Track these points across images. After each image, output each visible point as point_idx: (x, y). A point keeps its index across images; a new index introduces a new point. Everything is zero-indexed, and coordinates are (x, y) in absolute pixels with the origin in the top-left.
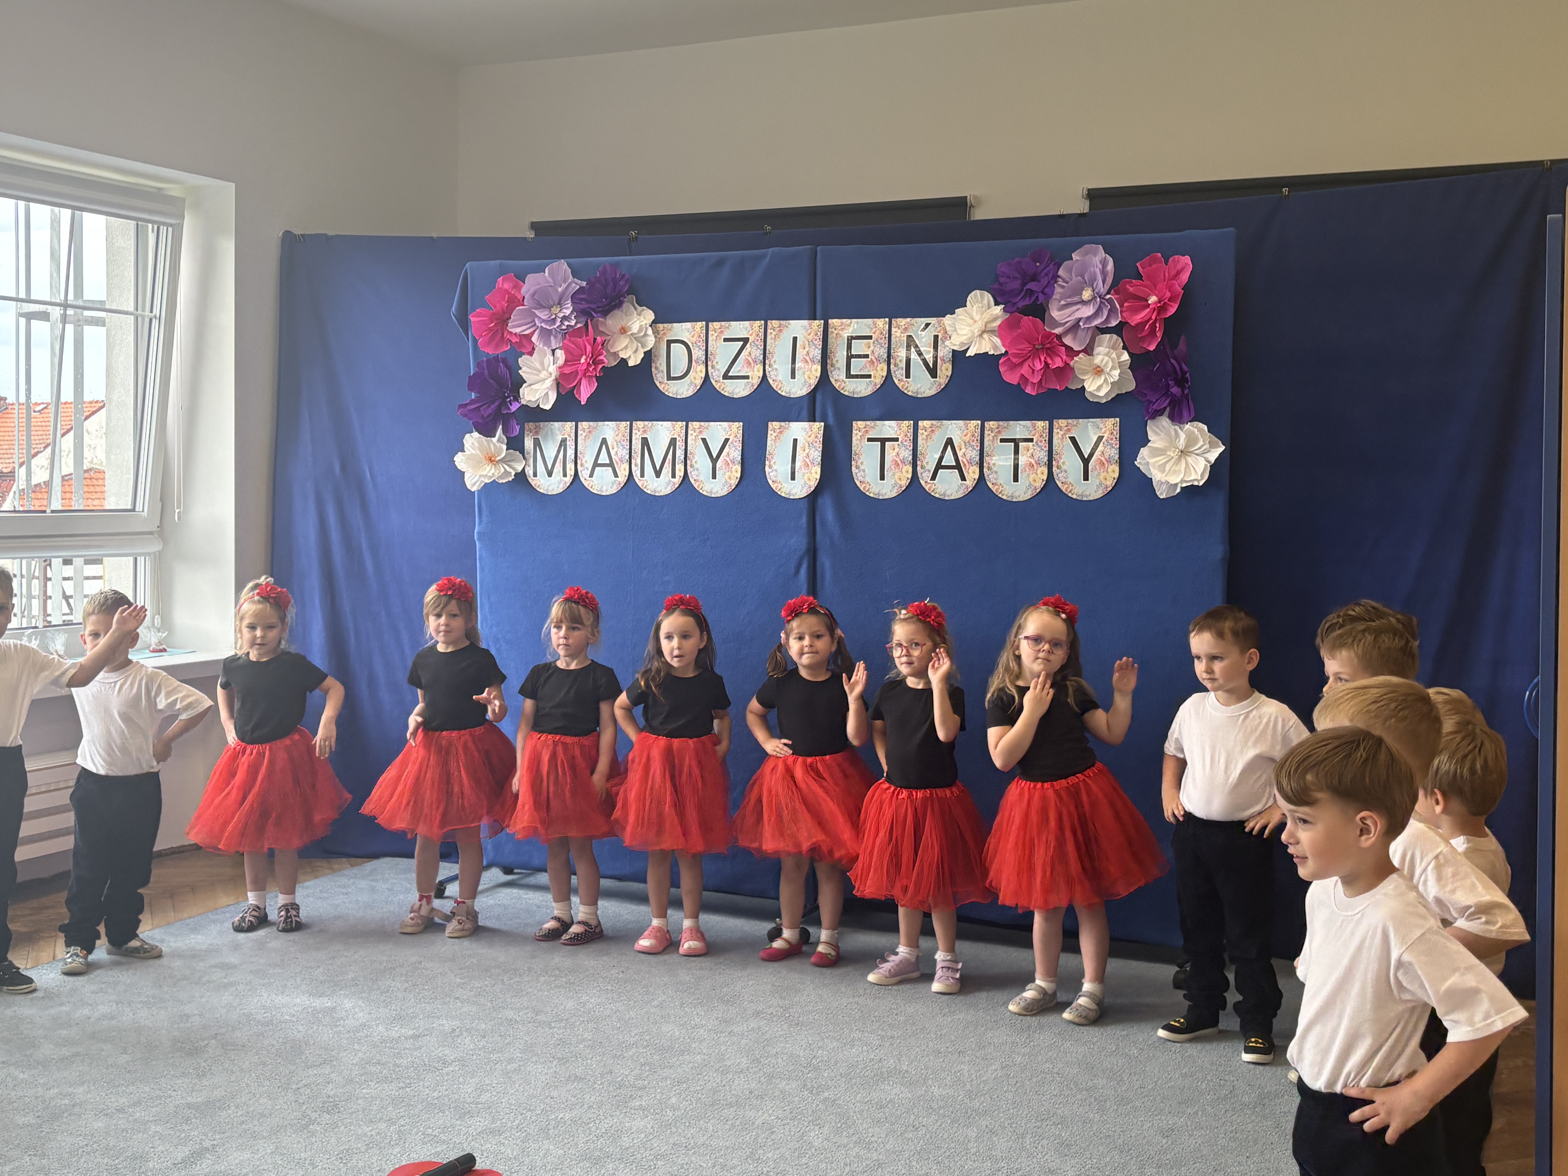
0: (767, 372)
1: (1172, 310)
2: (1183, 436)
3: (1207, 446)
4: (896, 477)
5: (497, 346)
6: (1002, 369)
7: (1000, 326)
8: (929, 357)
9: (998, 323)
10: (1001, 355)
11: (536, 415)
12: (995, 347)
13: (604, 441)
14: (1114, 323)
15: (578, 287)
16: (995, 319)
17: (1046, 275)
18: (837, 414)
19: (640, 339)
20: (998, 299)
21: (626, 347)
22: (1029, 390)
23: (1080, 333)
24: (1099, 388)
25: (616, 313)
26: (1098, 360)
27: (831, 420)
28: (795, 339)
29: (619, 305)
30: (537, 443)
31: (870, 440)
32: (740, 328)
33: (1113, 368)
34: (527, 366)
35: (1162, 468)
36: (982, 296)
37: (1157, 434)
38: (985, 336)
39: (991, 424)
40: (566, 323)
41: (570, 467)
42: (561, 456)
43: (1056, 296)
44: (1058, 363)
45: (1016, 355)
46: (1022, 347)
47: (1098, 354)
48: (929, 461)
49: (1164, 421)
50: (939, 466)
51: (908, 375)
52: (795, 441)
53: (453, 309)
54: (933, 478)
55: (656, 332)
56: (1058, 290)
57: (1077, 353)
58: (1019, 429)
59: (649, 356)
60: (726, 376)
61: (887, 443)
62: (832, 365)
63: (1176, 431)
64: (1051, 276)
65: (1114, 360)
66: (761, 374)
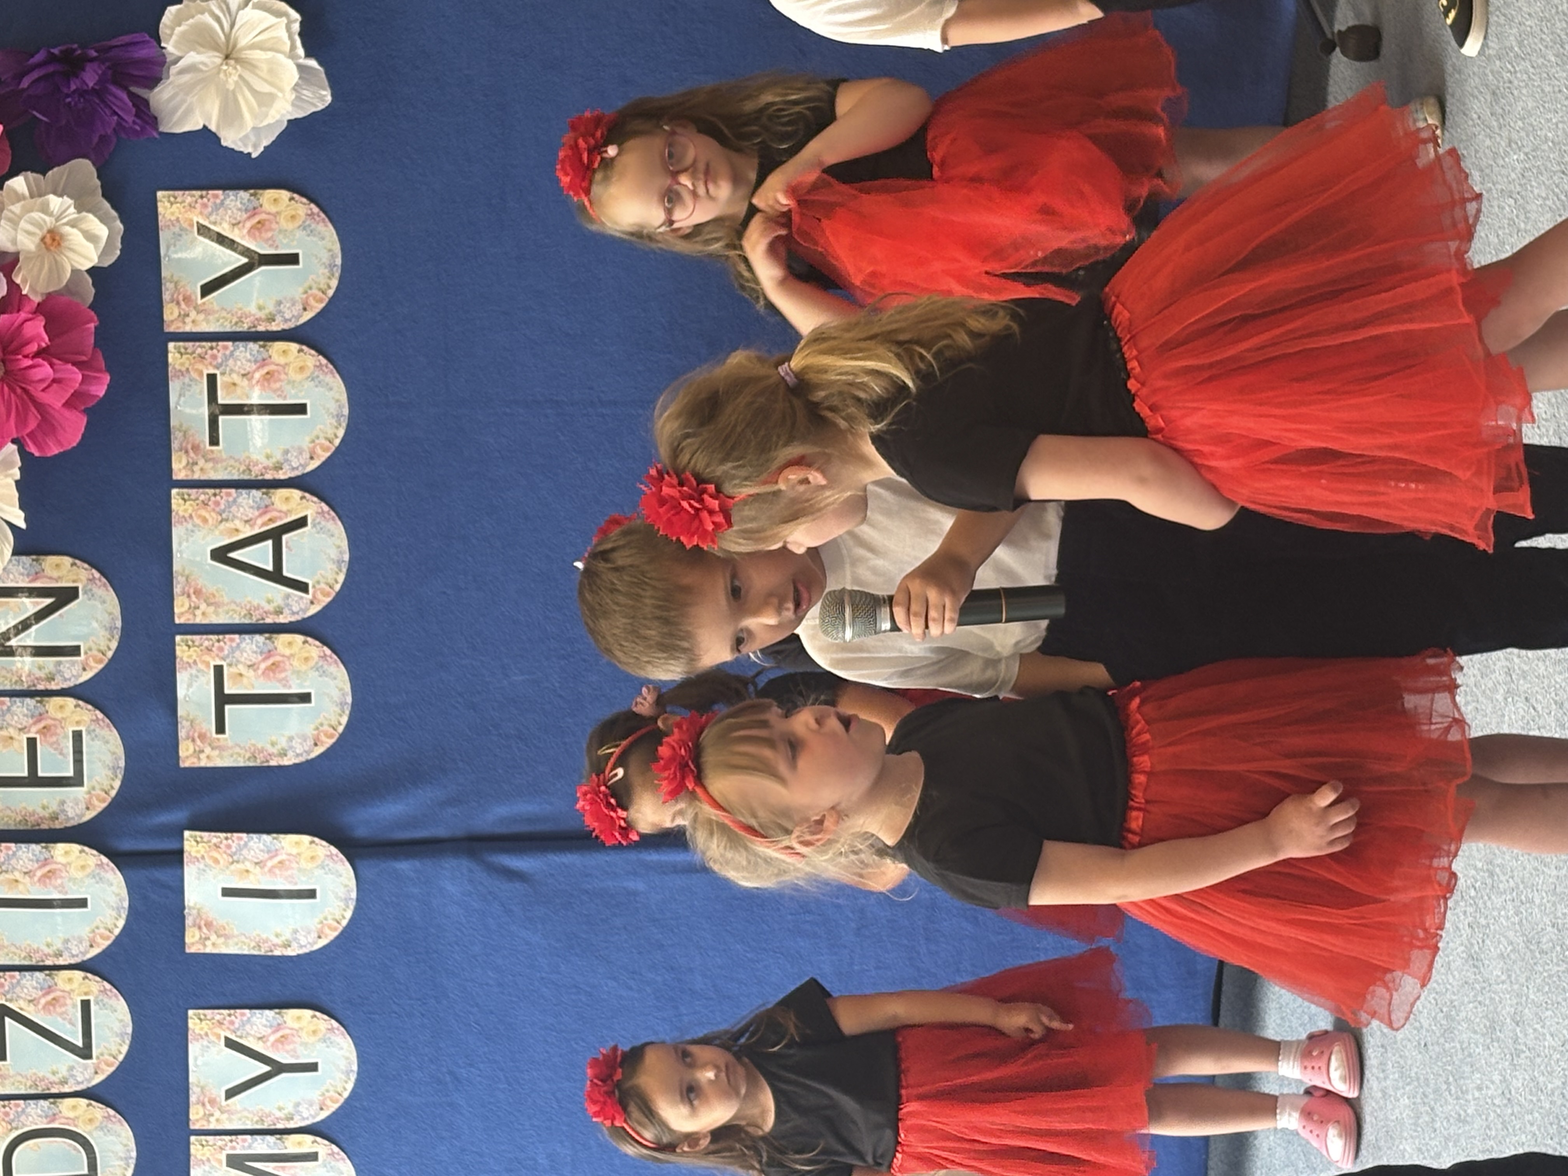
0: (73, 961)
2: (192, 58)
4: (303, 667)
6: (55, 451)
8: (31, 606)
10: (22, 452)
18: (163, 802)
22: (100, 390)
24: (91, 237)
26: (27, 243)
27: (178, 816)
31: (221, 728)
33: (45, 209)
35: (265, 100)
37: (189, 112)
39: (179, 467)
44: (37, 329)
45: (22, 421)
47: (14, 243)
48: (265, 598)
50: (276, 576)
51: (74, 651)
52: (228, 892)
54: (302, 587)
57: (13, 287)
58: (187, 405)
60: (85, 1052)
61: (227, 691)
62: (54, 817)
63: (182, 72)
65: (27, 210)
66: (78, 974)
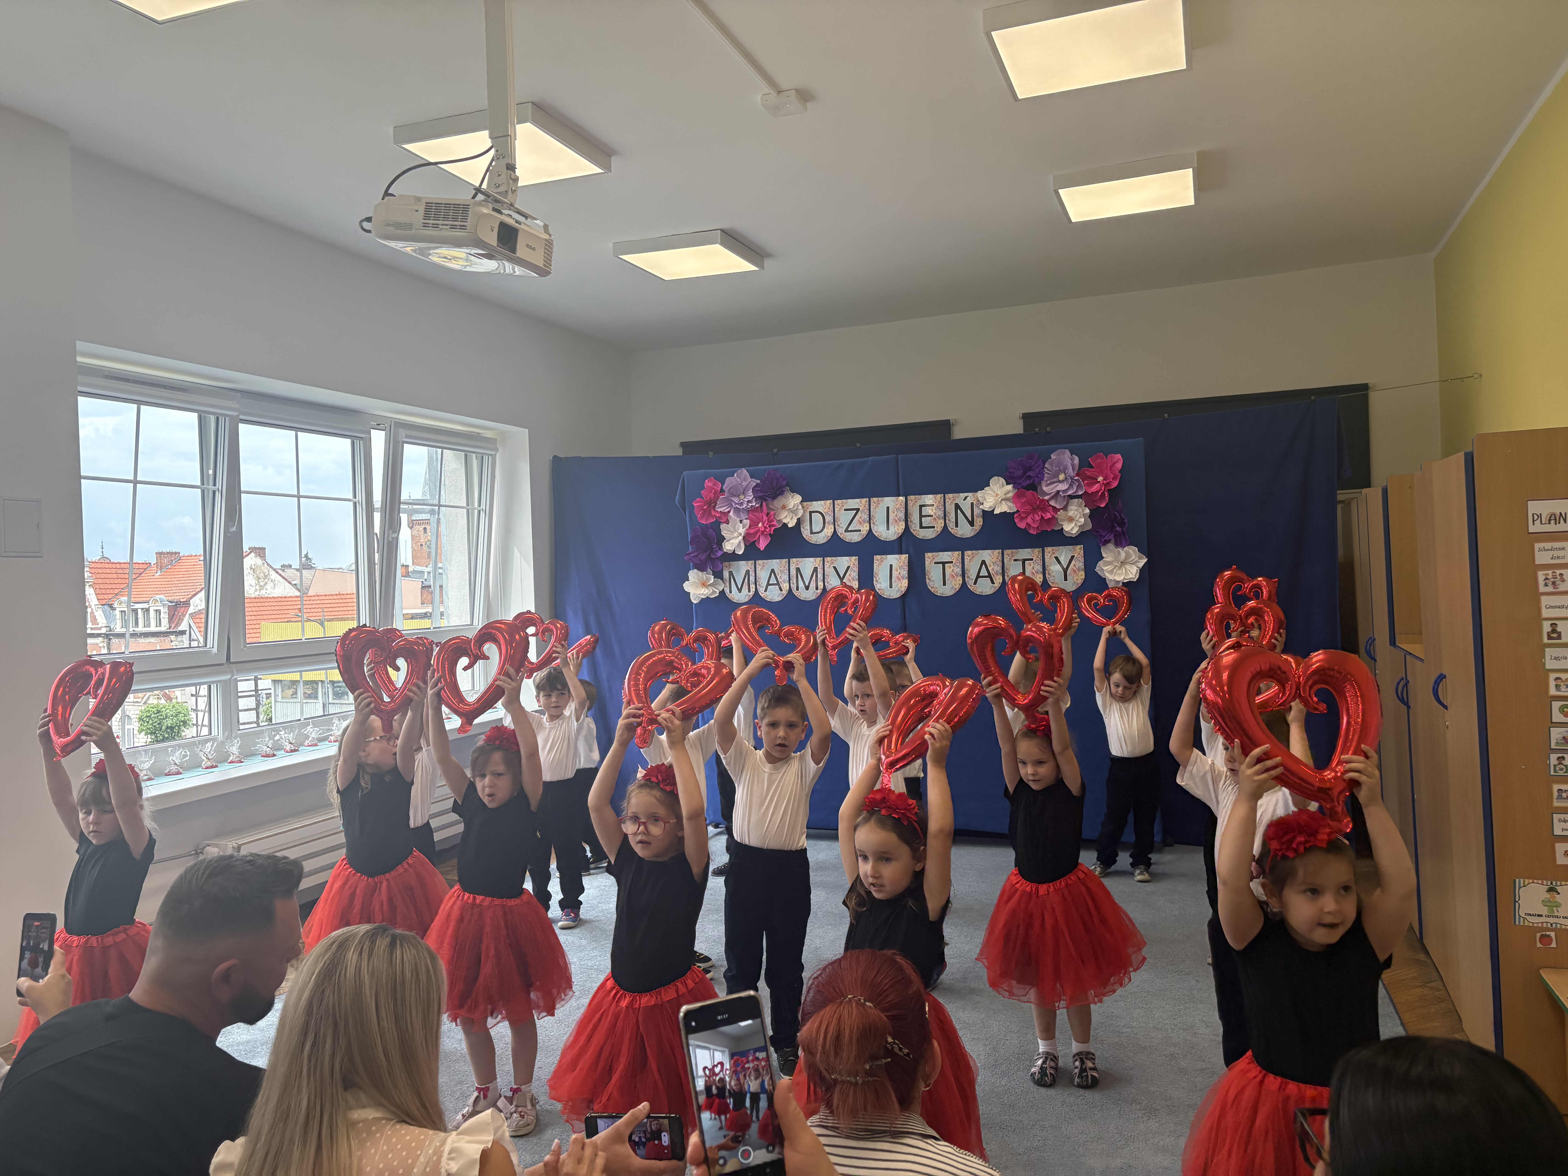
0: (872, 527)
1: (1115, 484)
2: (1122, 554)
3: (1137, 559)
4: (953, 584)
5: (707, 519)
6: (1016, 521)
7: (1013, 497)
8: (969, 515)
9: (1011, 495)
10: (1014, 513)
11: (733, 557)
12: (1010, 508)
13: (773, 571)
14: (1080, 493)
15: (755, 484)
16: (1008, 492)
17: (1038, 466)
18: (916, 549)
19: (794, 512)
20: (1010, 481)
21: (786, 517)
22: (1032, 532)
23: (1059, 499)
24: (1073, 528)
25: (780, 497)
26: (1071, 513)
27: (912, 553)
28: (888, 508)
29: (782, 493)
30: (731, 574)
31: (936, 563)
32: (853, 503)
33: (1080, 517)
34: (725, 530)
35: (1111, 572)
36: (998, 480)
37: (1106, 553)
38: (1003, 502)
39: (1007, 552)
40: (750, 504)
41: (753, 586)
42: (746, 580)
43: (1045, 479)
44: (1048, 516)
45: (1023, 513)
46: (1027, 508)
47: (1071, 510)
48: (972, 574)
49: (1111, 546)
50: (978, 576)
51: (957, 526)
52: (891, 566)
53: (677, 498)
54: (975, 583)
55: (803, 507)
56: (1046, 475)
57: (1059, 510)
58: (1024, 553)
59: (799, 522)
60: (847, 531)
61: (946, 565)
62: (911, 522)
63: (1119, 552)
64: (1040, 467)
65: (1080, 513)
66: (868, 529)
